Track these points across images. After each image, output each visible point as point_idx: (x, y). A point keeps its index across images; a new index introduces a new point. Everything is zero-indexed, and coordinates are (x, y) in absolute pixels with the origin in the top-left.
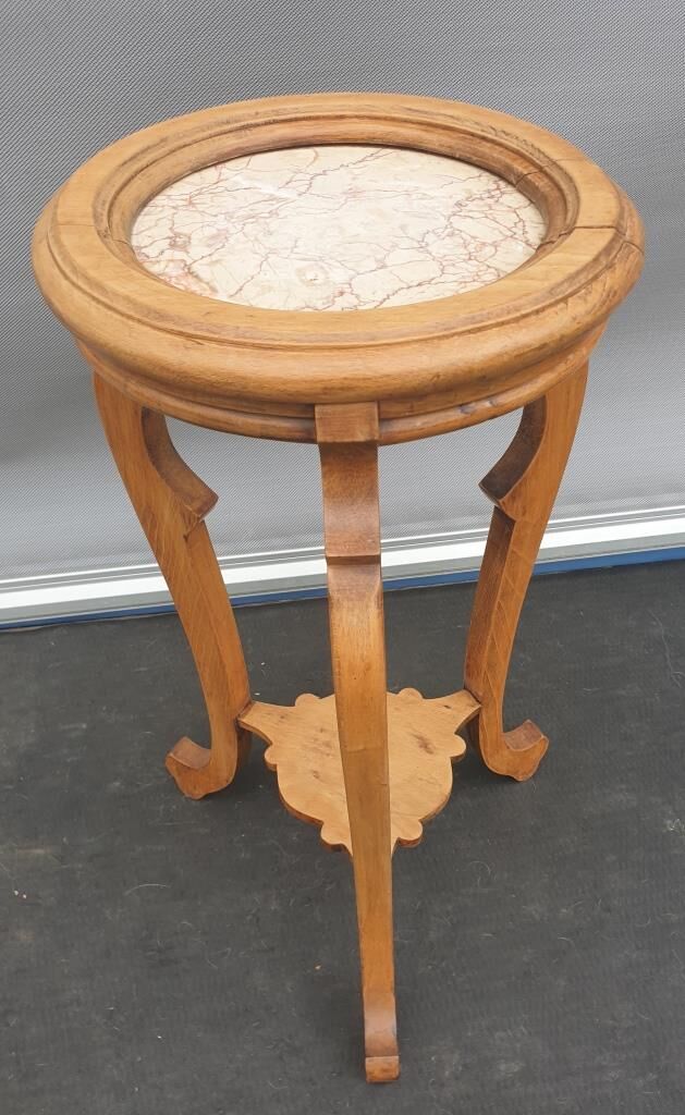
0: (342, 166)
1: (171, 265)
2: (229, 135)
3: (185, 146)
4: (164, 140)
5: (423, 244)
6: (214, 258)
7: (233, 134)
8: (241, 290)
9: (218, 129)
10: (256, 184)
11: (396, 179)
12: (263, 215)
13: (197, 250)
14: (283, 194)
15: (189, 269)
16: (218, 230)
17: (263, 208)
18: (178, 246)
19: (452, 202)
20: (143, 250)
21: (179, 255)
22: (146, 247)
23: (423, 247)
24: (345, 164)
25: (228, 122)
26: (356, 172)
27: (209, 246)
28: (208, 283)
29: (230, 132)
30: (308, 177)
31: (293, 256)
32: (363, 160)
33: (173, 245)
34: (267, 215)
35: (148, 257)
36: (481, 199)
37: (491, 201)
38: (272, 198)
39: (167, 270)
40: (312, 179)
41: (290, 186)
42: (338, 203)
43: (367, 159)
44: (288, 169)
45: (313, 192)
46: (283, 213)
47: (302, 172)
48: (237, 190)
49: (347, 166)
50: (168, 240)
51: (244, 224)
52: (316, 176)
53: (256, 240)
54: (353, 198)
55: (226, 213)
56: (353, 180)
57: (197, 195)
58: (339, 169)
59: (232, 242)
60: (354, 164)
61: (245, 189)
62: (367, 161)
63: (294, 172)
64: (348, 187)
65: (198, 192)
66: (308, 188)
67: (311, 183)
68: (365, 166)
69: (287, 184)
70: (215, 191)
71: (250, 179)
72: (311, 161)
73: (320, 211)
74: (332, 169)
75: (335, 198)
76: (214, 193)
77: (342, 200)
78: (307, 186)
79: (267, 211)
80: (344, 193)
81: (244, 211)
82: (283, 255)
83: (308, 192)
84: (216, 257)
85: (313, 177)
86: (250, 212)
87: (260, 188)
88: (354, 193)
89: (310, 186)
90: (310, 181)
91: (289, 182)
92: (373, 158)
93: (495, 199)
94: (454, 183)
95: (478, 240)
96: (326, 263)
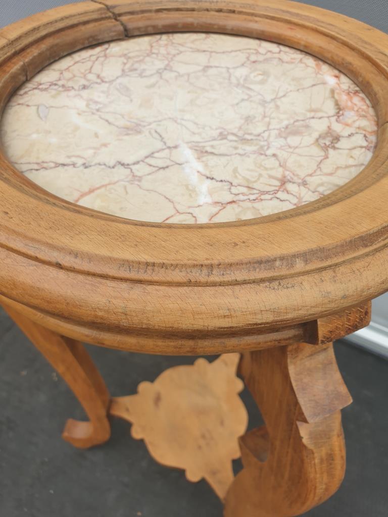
0: (86, 167)
1: (350, 121)
5: (161, 71)
6: (312, 114)
8: (314, 85)
10: (194, 179)
11: (76, 129)
12: (234, 138)
13: (320, 126)
14: (186, 154)
15: (338, 113)
16: (285, 138)
17: (223, 146)
18: (332, 136)
20: (365, 144)
21: (337, 128)
22: (362, 147)
23: (165, 69)
24: (81, 168)
26: (89, 153)
27: (307, 127)
28: (333, 97)
30: (137, 166)
32: (58, 165)
33: (337, 138)
34: (231, 137)
35: (365, 136)
36: (63, 86)
37: (61, 82)
38: (201, 152)
39: (356, 118)
40: (137, 163)
41: (168, 163)
42: (159, 125)
43: (52, 165)
44: (140, 188)
45: (160, 145)
46: (215, 133)
47: (134, 176)
48: (221, 181)
49: (84, 164)
50: (337, 145)
51: (259, 135)
52: (128, 165)
53: (265, 117)
54: (140, 125)
55: (262, 154)
56: (109, 144)
57: (267, 193)
58: (96, 165)
59: (286, 123)
60: (74, 165)
61: (212, 179)
62: (56, 163)
63: (140, 181)
64: (126, 138)
65: (263, 197)
66: (158, 152)
67: (146, 157)
68: (69, 157)
69: (167, 167)
70: (245, 190)
71: (191, 191)
72: (103, 190)
73: (183, 122)
74: (103, 167)
75: (153, 132)
76: (248, 187)
77: (154, 126)
78: (156, 155)
79: (225, 141)
80: (139, 132)
81: (245, 150)
82: (260, 97)
83: (164, 147)
84: (309, 115)
85: (134, 164)
86: (240, 146)
87: (198, 172)
88: (134, 129)
89: (153, 153)
90: (143, 161)
91: (163, 168)
92: (45, 165)
93: (55, 82)
94: (49, 106)
95: (125, 62)
96: (238, 81)
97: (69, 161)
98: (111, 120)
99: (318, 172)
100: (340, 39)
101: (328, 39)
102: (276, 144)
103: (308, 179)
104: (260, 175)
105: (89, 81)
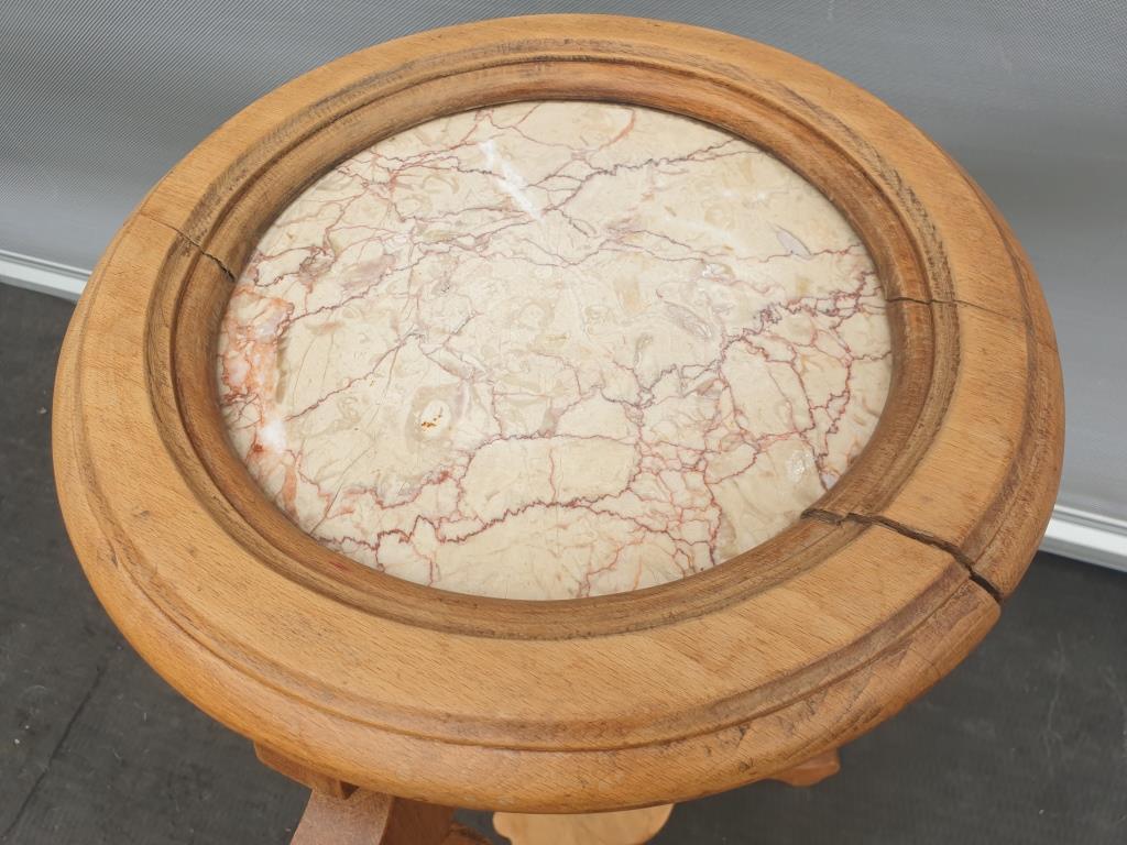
0: (650, 160)
1: (271, 311)
2: (514, 68)
3: (438, 77)
4: (407, 66)
5: (646, 397)
6: (334, 317)
7: (520, 67)
9: (498, 58)
10: (507, 168)
11: (709, 218)
12: (464, 241)
13: (328, 290)
14: (528, 202)
15: (285, 329)
16: (385, 254)
17: (478, 223)
18: (309, 272)
19: (758, 303)
20: (262, 265)
21: (296, 292)
22: (270, 258)
23: (636, 409)
24: (656, 159)
25: (519, 49)
26: (661, 182)
27: (348, 286)
29: (518, 63)
30: (588, 171)
31: (443, 355)
32: (689, 158)
33: (305, 268)
34: (469, 241)
35: (256, 281)
36: (813, 312)
37: (824, 322)
38: (506, 208)
39: (257, 321)
40: (589, 177)
41: (546, 184)
42: (586, 247)
43: (696, 156)
44: (569, 147)
45: (570, 209)
46: (494, 246)
47: (584, 159)
48: (472, 171)
49: (657, 164)
50: (307, 254)
51: (427, 253)
52: (599, 173)
53: (417, 296)
54: (617, 242)
55: (421, 219)
56: (643, 200)
57: (413, 165)
58: (641, 166)
59: (382, 288)
60: (669, 162)
61: (484, 172)
62: (693, 159)
63: (573, 154)
64: (626, 215)
65: (419, 159)
66: (568, 199)
67: (580, 188)
68: (683, 171)
69: (546, 179)
70: (441, 164)
71: (505, 152)
72: (612, 137)
73: (549, 259)
74: (630, 165)
75: (591, 234)
76: (436, 169)
77: (595, 244)
78: (569, 194)
79: (477, 234)
80: (610, 227)
81: (447, 222)
82: (428, 347)
83: (562, 208)
84: (337, 315)
85: (592, 175)
86: (453, 228)
87: (504, 178)
88: (624, 233)
89: (574, 195)
90: (582, 181)
91: (550, 176)
92: (706, 155)
93: (837, 319)
94: (793, 256)
95: (741, 419)
96: (473, 391)
97: (682, 165)
98: (666, 244)
99: (344, 203)
102: (399, 244)
104: (422, 187)
105: (775, 337)
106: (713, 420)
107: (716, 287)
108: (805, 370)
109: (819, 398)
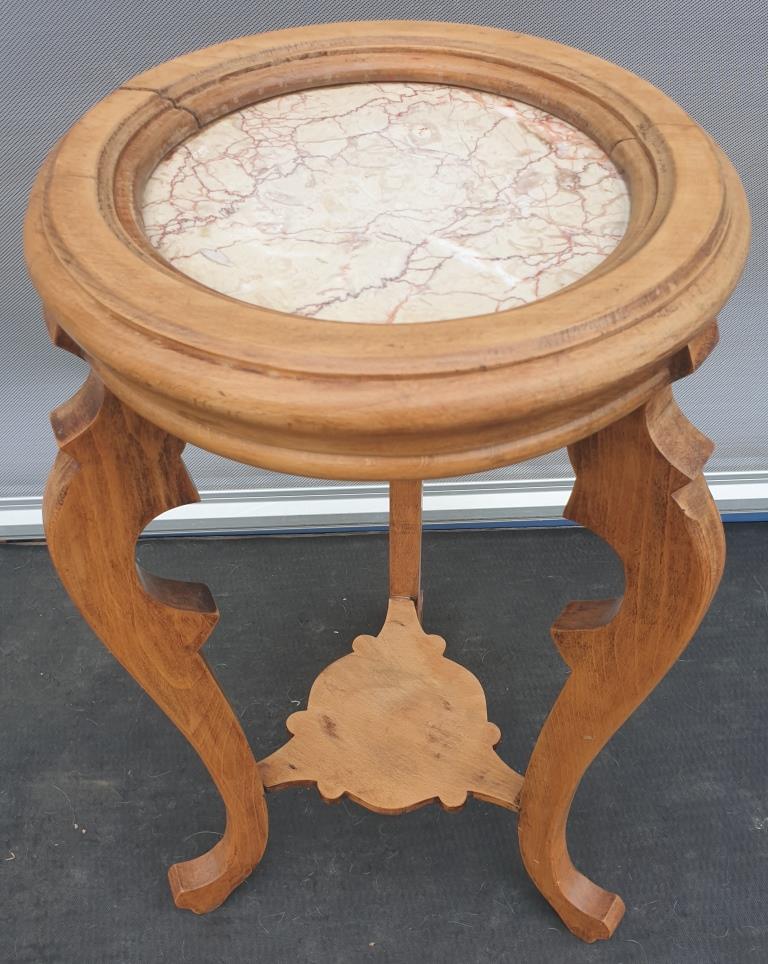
0: (356, 297)
1: (571, 154)
5: (299, 161)
6: (526, 160)
8: (496, 124)
10: (482, 267)
11: (288, 262)
12: (477, 212)
13: (547, 168)
14: (446, 246)
15: (551, 148)
16: (526, 194)
17: (474, 224)
18: (569, 176)
19: (234, 218)
20: (607, 173)
21: (565, 164)
22: (607, 177)
23: (302, 157)
24: (351, 299)
26: (338, 282)
27: (535, 174)
28: (529, 132)
30: (409, 276)
31: (442, 156)
33: (575, 177)
34: (469, 212)
35: (600, 165)
36: (197, 218)
37: (188, 215)
38: (461, 238)
39: (574, 148)
40: (404, 273)
41: (440, 260)
42: (379, 226)
43: (314, 308)
44: (437, 294)
45: (407, 248)
46: (450, 214)
47: (416, 286)
48: (509, 258)
49: (348, 294)
50: (582, 184)
51: (497, 200)
52: (397, 278)
53: (481, 178)
54: (356, 233)
55: (520, 219)
56: (348, 265)
57: (563, 252)
58: (362, 291)
59: (510, 177)
60: (338, 299)
61: (498, 259)
62: (317, 306)
63: (429, 288)
64: (357, 252)
65: (563, 257)
66: (412, 254)
67: (407, 263)
68: (323, 293)
69: (440, 265)
70: (539, 258)
71: (491, 278)
73: (402, 213)
74: (373, 289)
75: (381, 235)
76: (540, 254)
77: (372, 228)
78: (413, 257)
79: (469, 218)
80: (366, 241)
81: (498, 220)
82: (452, 157)
83: (413, 247)
85: (402, 275)
86: (490, 218)
87: (477, 258)
88: (354, 240)
89: (409, 257)
90: (408, 269)
91: (438, 268)
93: (180, 218)
94: (215, 248)
95: (238, 163)
96: (408, 145)
97: (327, 297)
98: (317, 239)
99: (590, 217)
100: (489, 58)
101: (473, 60)
102: (523, 202)
103: (586, 226)
104: (540, 239)
105: (222, 201)
106: (255, 159)
107: (271, 219)
108: (201, 190)
109: (191, 180)
